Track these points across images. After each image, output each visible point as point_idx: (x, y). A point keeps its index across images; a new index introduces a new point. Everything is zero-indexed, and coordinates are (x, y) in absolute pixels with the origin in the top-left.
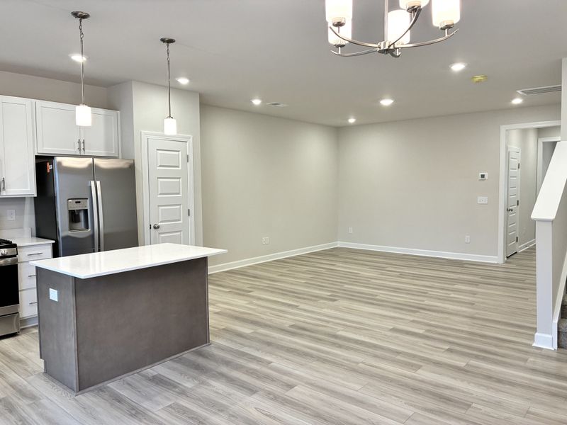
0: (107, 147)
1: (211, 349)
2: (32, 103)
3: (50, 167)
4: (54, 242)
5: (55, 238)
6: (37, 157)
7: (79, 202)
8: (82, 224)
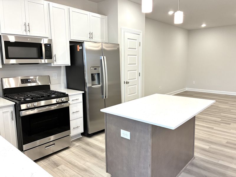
0: (102, 37)
1: (195, 161)
2: (67, 8)
3: (79, 48)
4: (84, 92)
5: (84, 90)
6: (70, 42)
7: (96, 69)
8: (96, 81)
